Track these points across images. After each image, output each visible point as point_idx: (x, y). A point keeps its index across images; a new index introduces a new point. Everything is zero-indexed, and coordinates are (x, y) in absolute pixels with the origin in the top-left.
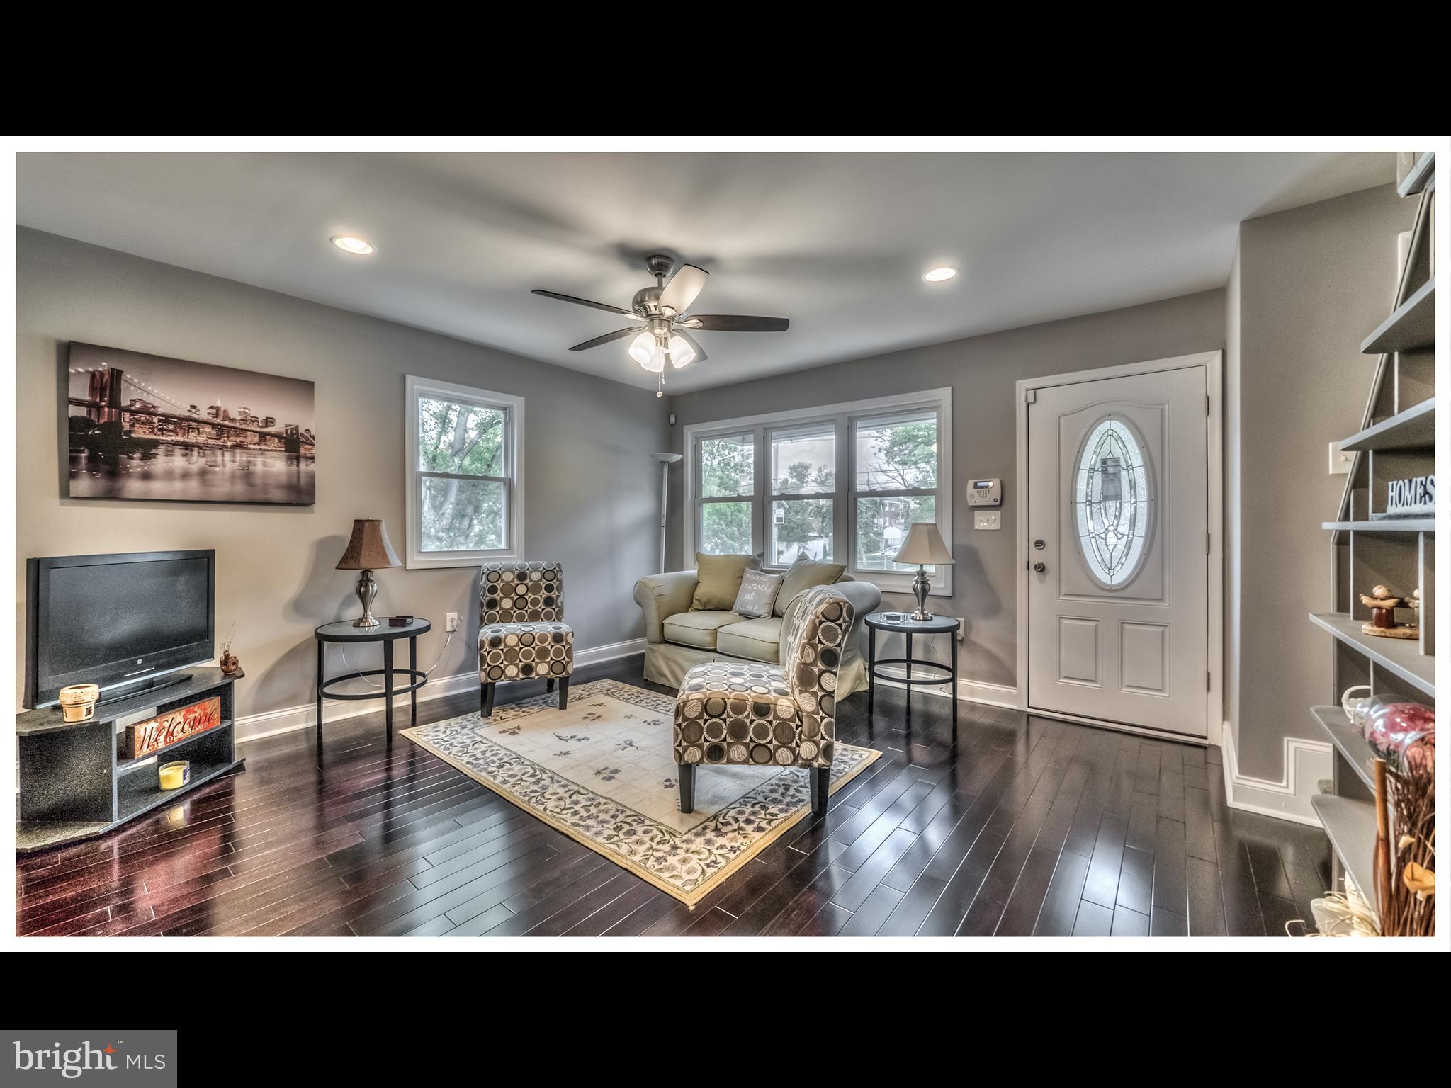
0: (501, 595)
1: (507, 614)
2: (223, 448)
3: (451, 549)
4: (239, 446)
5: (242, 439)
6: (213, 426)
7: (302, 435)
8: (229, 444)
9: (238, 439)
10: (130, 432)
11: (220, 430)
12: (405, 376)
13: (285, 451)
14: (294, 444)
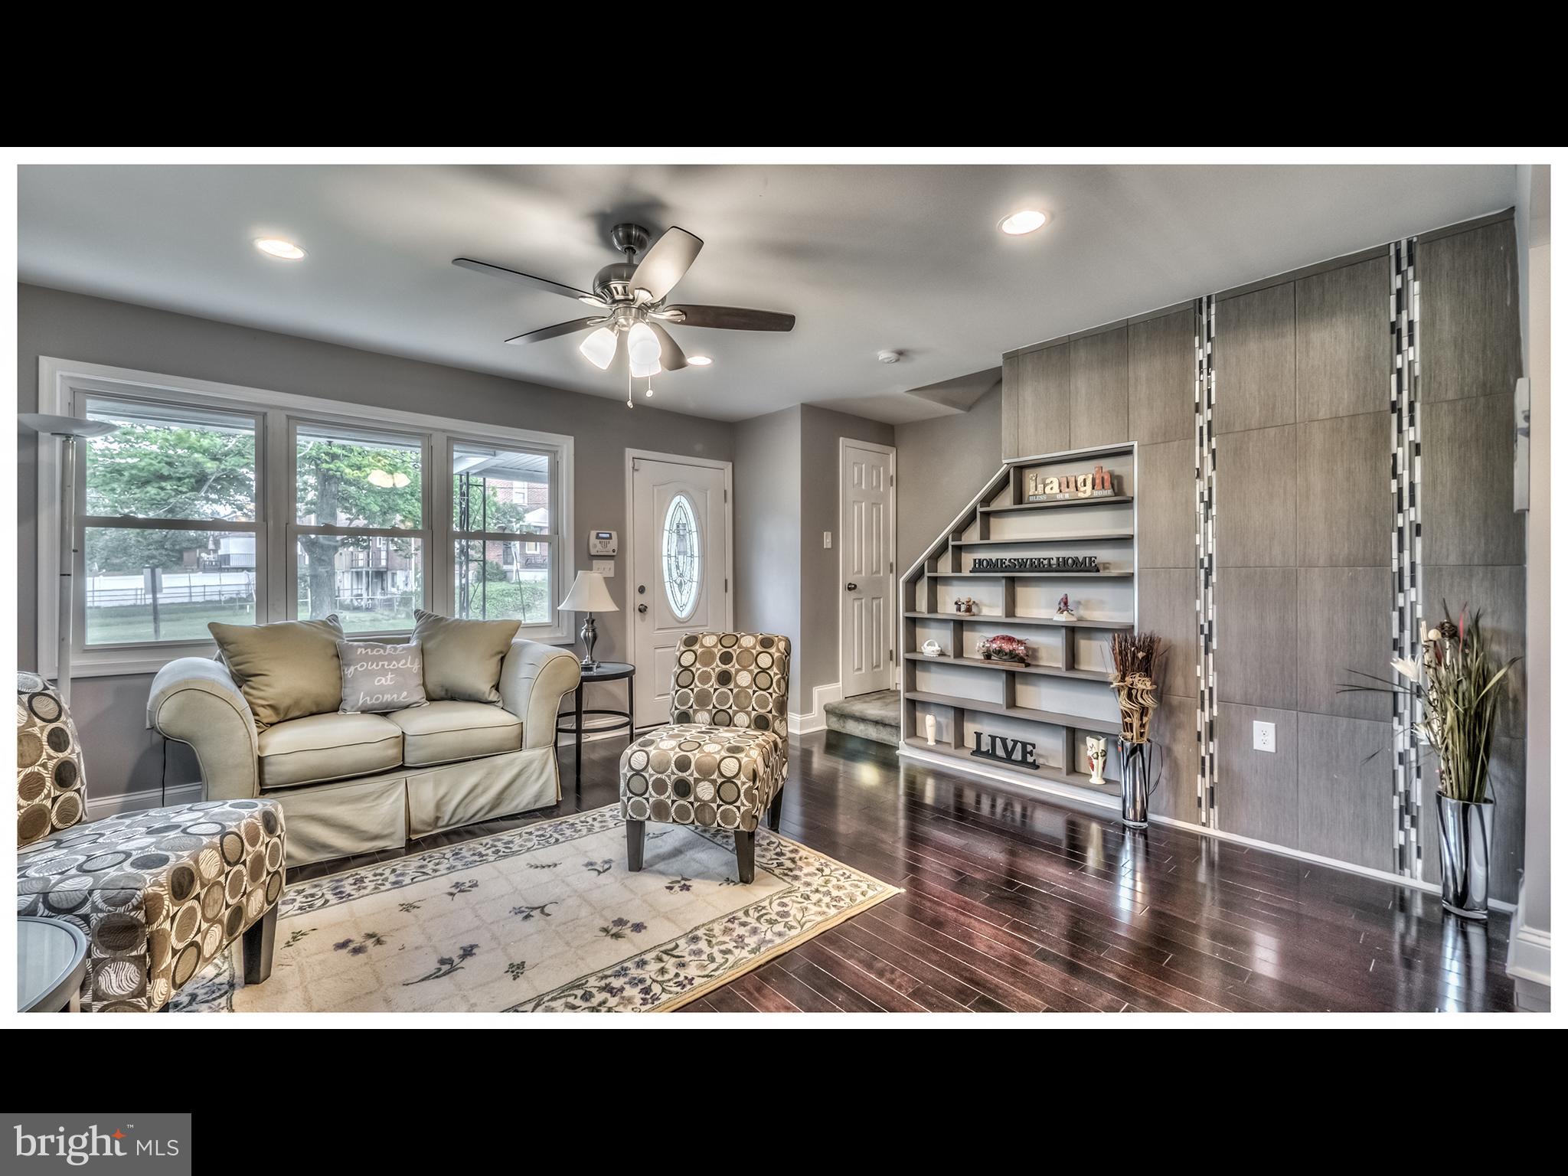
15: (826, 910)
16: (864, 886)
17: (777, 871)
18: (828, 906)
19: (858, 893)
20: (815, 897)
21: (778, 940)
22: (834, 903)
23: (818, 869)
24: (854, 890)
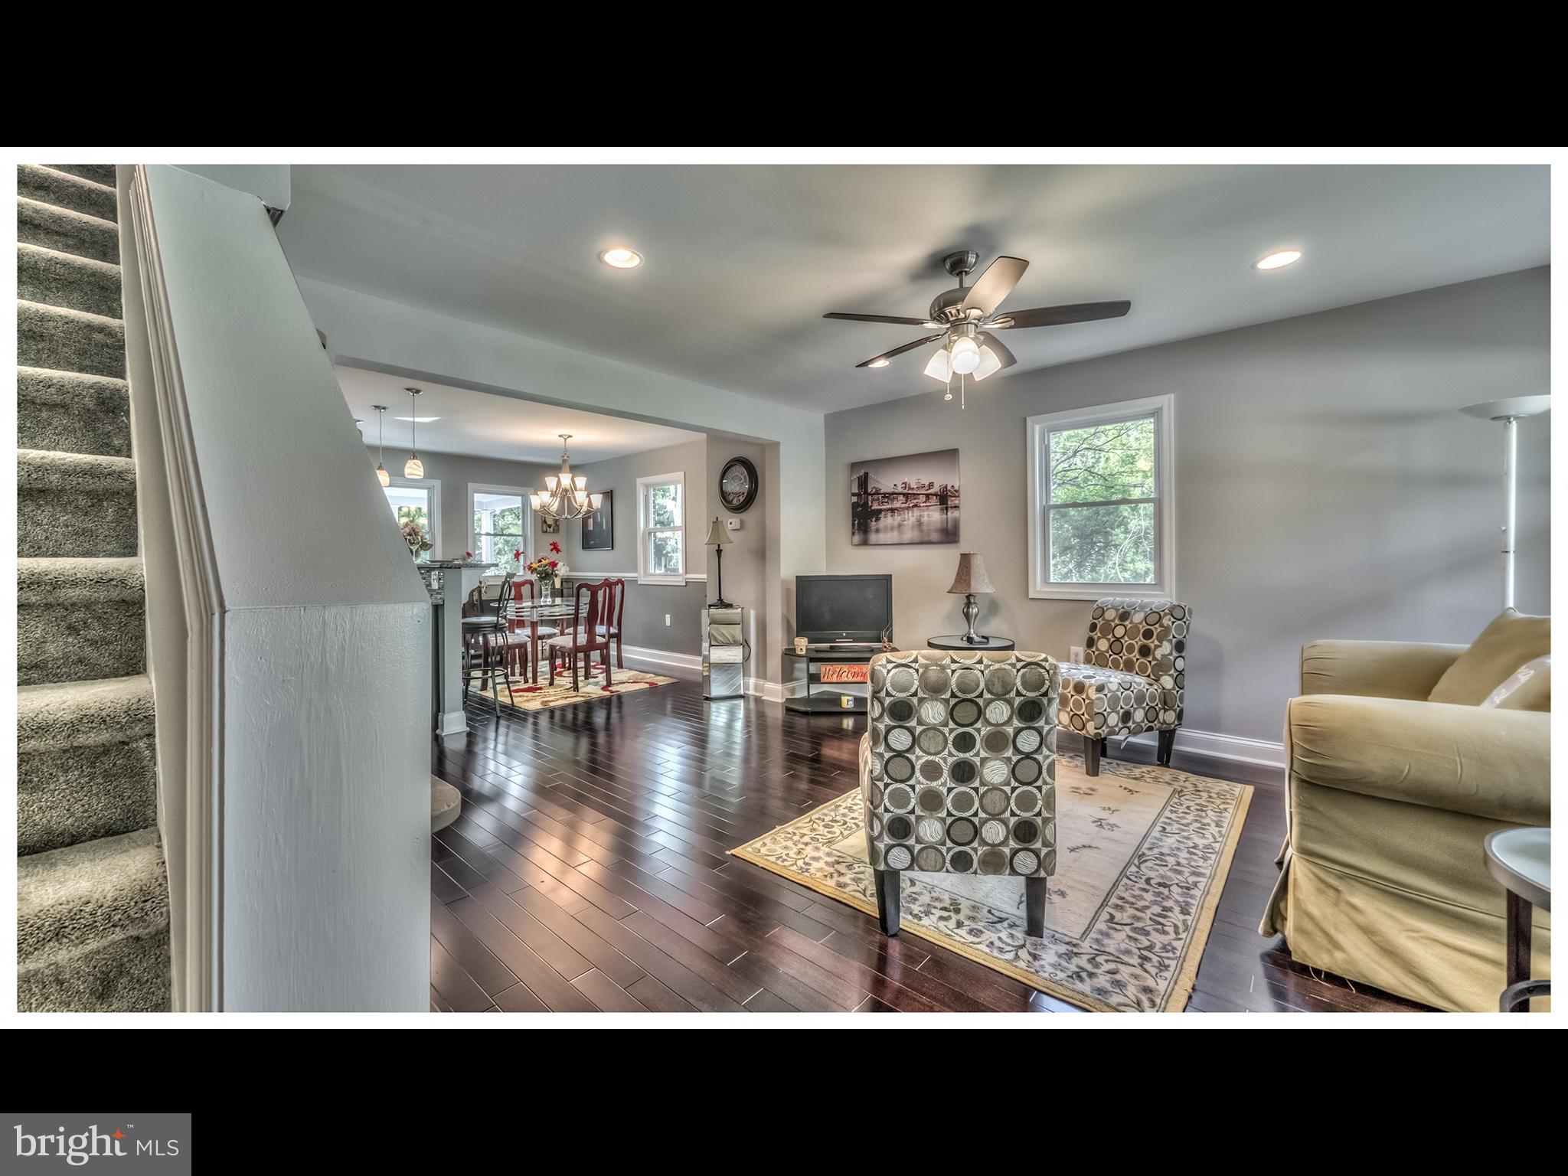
0: (1099, 635)
1: (1103, 657)
2: (908, 508)
3: (1063, 581)
4: (915, 506)
5: (917, 500)
6: (904, 494)
7: (949, 491)
8: (911, 505)
9: (915, 501)
10: (871, 506)
11: (906, 495)
12: (1026, 419)
13: (940, 504)
14: (944, 498)
15: (795, 831)
16: (764, 851)
17: (850, 860)
18: (795, 834)
19: (768, 844)
20: (806, 839)
21: (825, 811)
22: (789, 836)
23: (810, 864)
24: (773, 847)
